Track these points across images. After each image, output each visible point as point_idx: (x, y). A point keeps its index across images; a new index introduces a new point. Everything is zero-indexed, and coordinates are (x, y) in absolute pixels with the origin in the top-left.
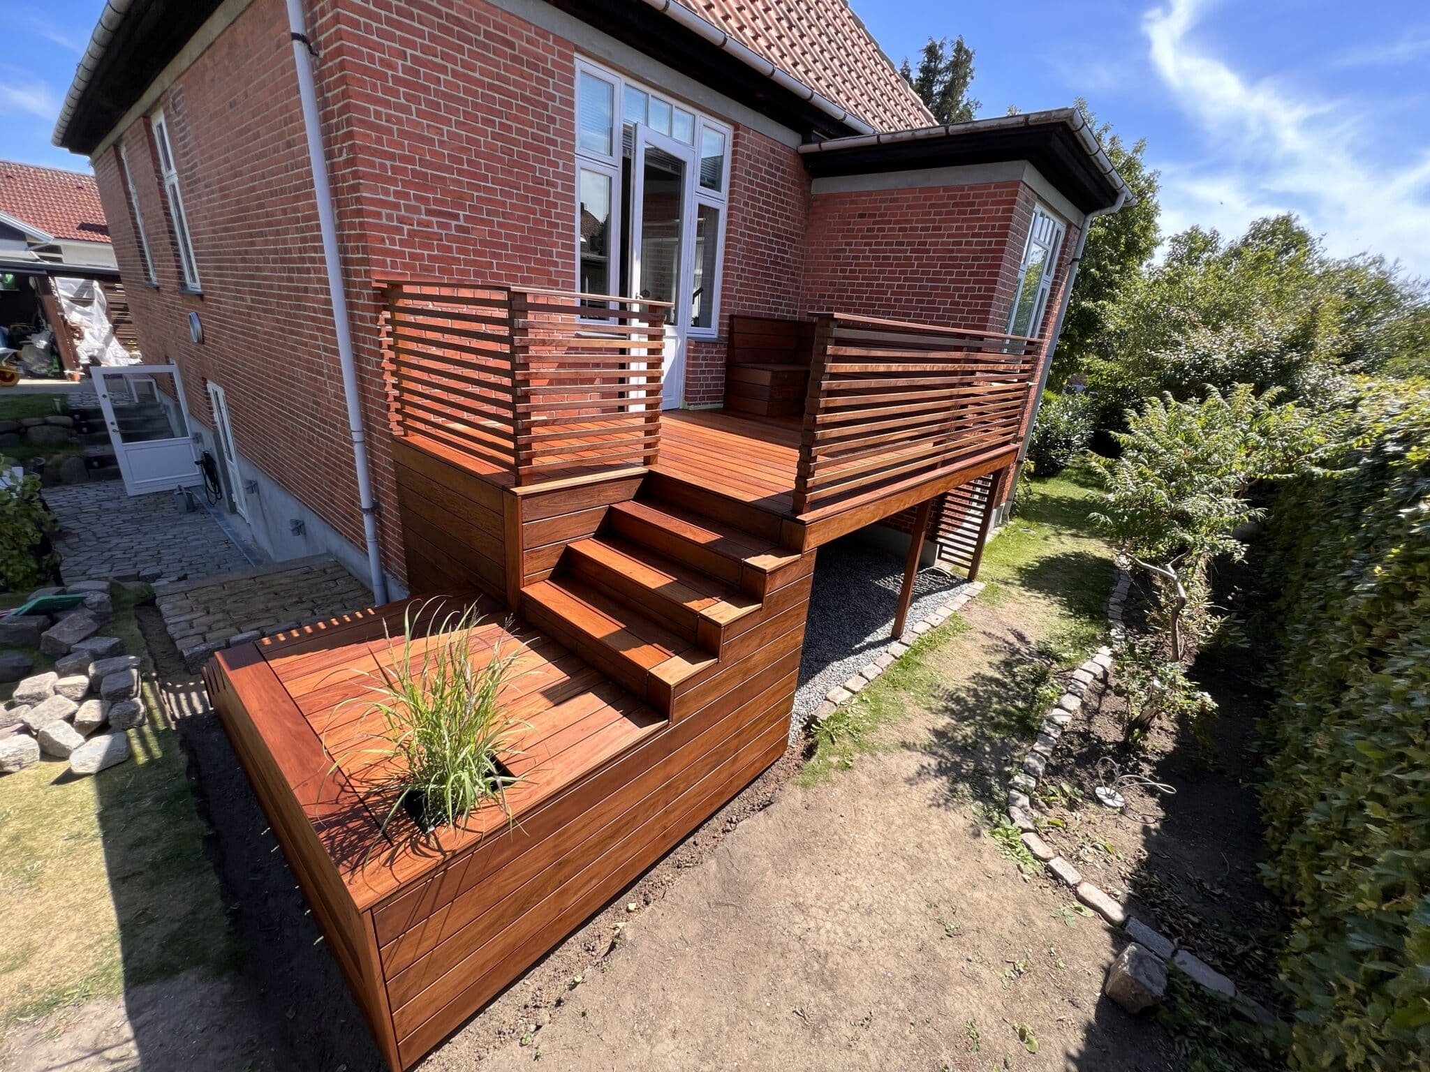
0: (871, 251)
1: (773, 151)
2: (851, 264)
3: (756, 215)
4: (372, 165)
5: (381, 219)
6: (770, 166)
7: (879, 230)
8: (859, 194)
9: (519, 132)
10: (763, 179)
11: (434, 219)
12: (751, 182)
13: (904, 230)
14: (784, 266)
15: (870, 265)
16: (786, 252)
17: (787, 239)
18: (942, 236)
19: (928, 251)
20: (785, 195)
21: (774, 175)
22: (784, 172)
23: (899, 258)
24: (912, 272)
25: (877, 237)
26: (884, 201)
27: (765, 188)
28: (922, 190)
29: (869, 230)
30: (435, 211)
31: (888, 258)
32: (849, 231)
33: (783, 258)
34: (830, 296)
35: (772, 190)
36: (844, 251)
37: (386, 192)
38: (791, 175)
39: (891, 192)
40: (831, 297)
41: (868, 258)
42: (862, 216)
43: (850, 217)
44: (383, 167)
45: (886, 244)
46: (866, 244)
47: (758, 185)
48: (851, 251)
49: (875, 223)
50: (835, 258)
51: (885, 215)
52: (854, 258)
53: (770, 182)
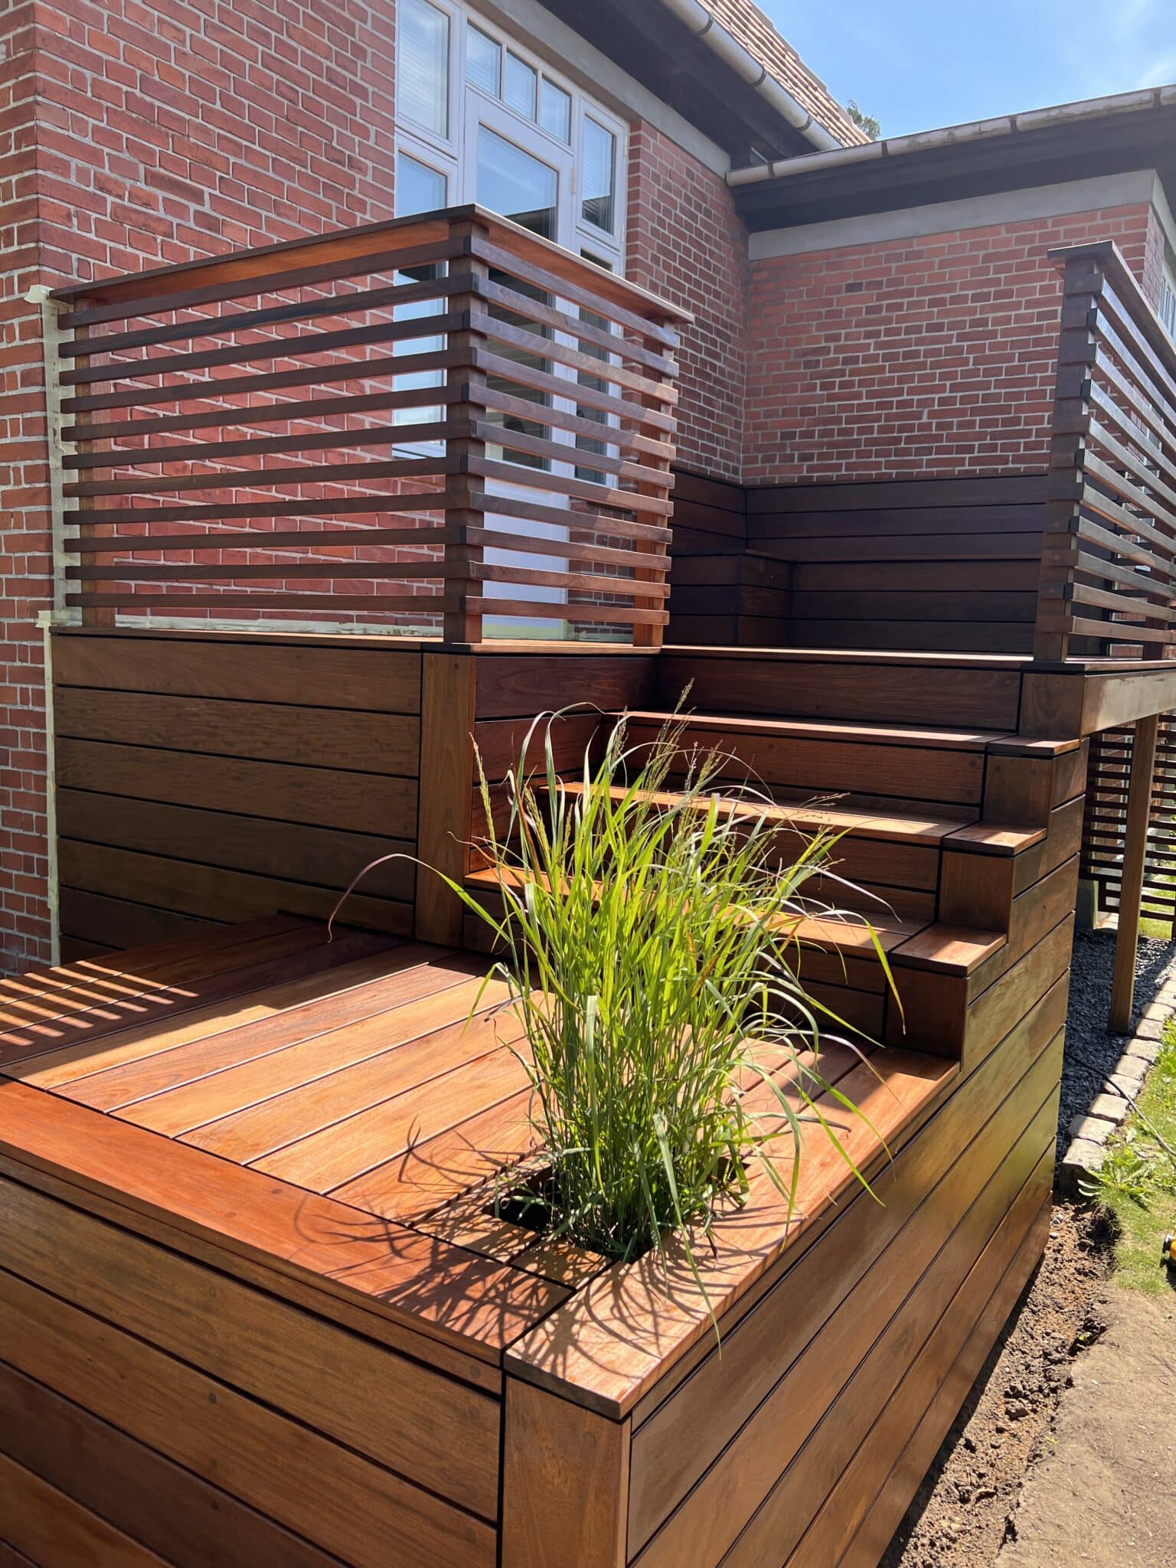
0: (878, 346)
1: (690, 174)
2: (842, 373)
3: (671, 282)
4: (62, 73)
5: (67, 175)
6: (688, 199)
7: (890, 308)
8: (843, 251)
9: (308, 62)
10: (678, 220)
11: (161, 194)
12: (661, 223)
13: (941, 302)
14: (717, 381)
15: (882, 369)
16: (717, 356)
17: (719, 333)
18: (1016, 306)
19: (992, 334)
20: (712, 254)
21: (694, 217)
22: (708, 214)
23: (937, 353)
24: (965, 374)
25: (889, 320)
26: (897, 257)
27: (682, 236)
28: (965, 233)
29: (870, 310)
30: (162, 177)
31: (916, 354)
32: (829, 314)
33: (713, 367)
34: (803, 435)
35: (693, 242)
36: (827, 351)
37: (81, 128)
38: (717, 220)
39: (906, 240)
40: (808, 434)
41: (875, 358)
42: (851, 288)
43: (830, 291)
44: (79, 79)
45: (908, 331)
46: (868, 335)
47: (671, 229)
48: (838, 350)
49: (880, 298)
50: (808, 365)
51: (900, 282)
52: (846, 361)
53: (688, 227)
